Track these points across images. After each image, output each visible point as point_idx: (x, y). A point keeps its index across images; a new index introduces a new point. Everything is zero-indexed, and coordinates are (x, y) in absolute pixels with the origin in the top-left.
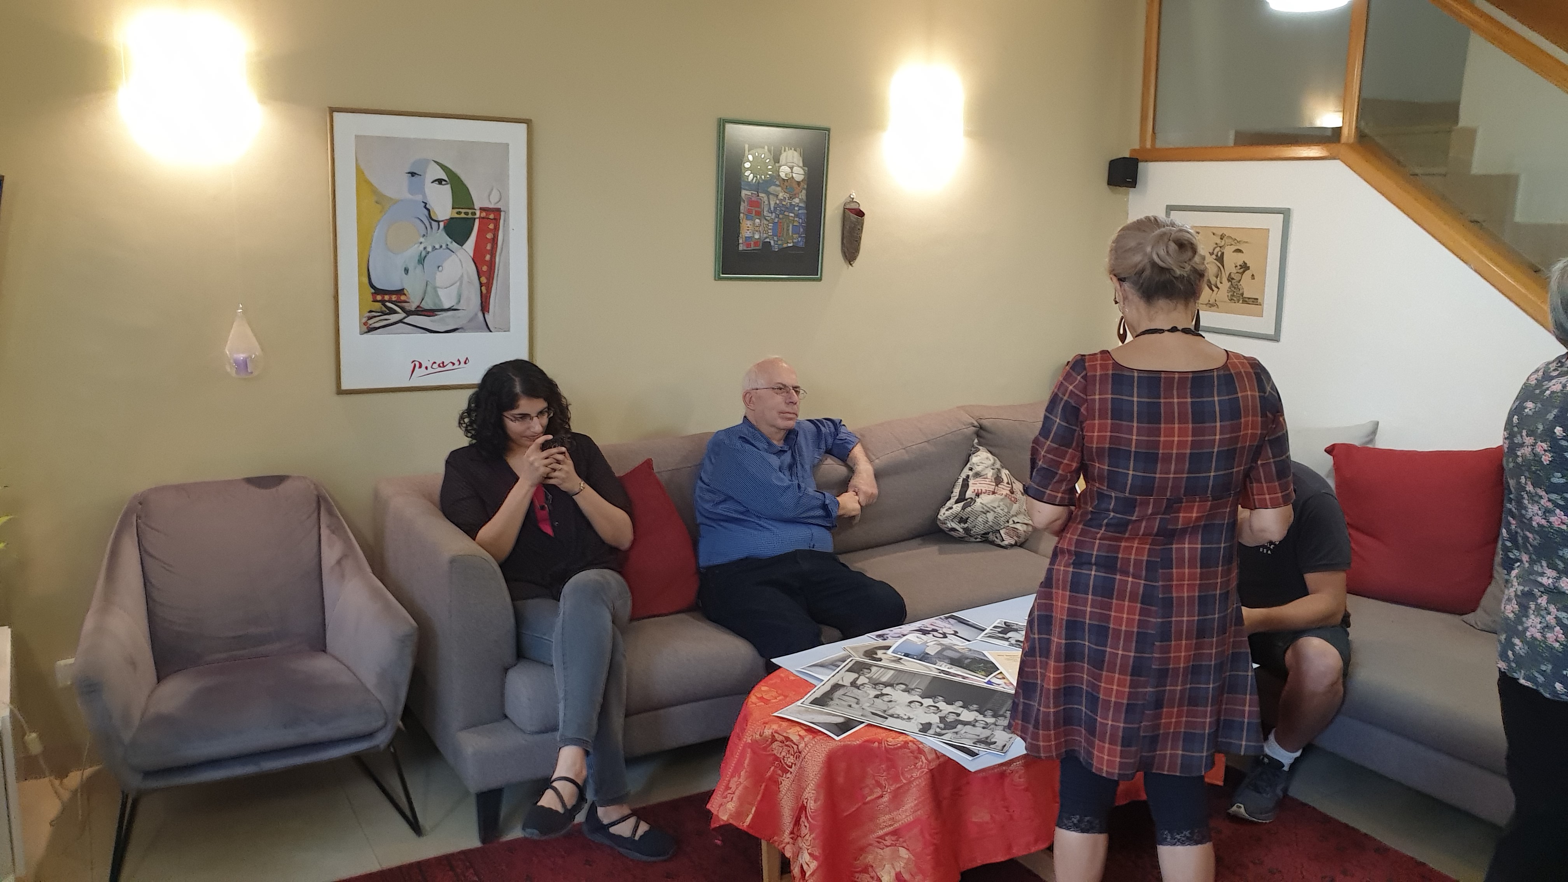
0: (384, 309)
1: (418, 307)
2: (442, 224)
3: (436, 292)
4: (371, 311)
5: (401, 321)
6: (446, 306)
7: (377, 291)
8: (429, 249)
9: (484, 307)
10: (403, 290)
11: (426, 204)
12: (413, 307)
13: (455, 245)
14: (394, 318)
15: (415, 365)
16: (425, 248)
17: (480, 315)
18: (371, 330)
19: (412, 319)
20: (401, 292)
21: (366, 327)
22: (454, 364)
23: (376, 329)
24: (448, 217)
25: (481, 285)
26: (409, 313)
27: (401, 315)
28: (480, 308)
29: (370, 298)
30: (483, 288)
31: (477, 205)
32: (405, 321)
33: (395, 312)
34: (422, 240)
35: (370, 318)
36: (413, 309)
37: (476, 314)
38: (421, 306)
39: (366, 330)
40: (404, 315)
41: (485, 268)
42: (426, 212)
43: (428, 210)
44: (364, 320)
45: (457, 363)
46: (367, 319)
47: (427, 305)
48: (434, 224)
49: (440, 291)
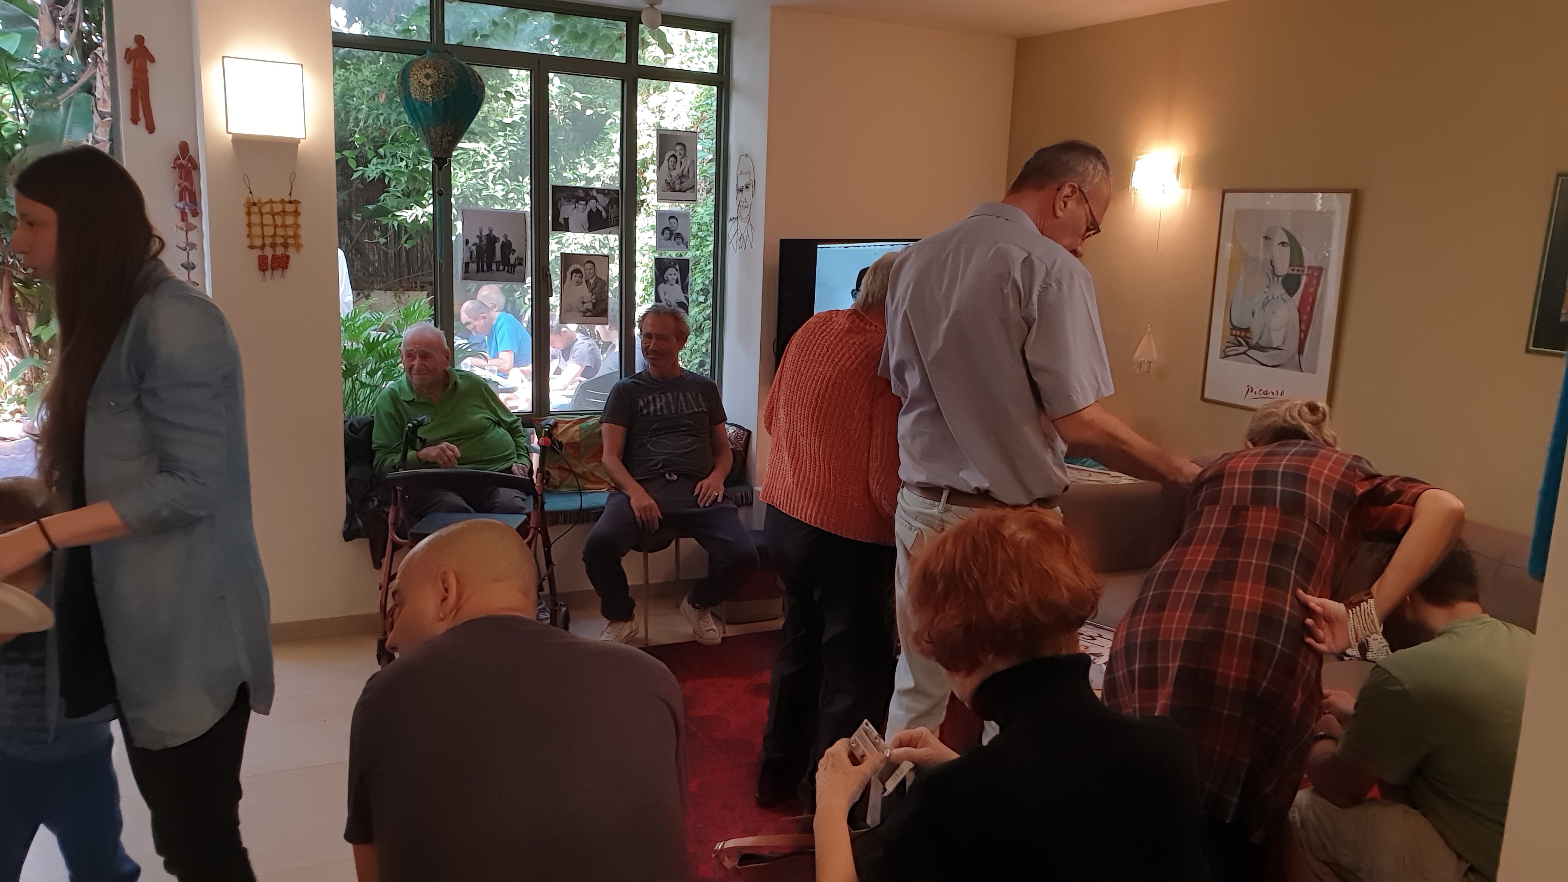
0: (1236, 342)
1: (1257, 343)
2: (1280, 279)
3: (1270, 332)
4: (1228, 343)
5: (1244, 353)
6: (1275, 346)
7: (1234, 328)
8: (1270, 298)
9: (1301, 350)
10: (1249, 328)
11: (1272, 261)
12: (1254, 343)
13: (1286, 296)
14: (1242, 349)
16: (1267, 297)
17: (1297, 356)
18: (1226, 356)
19: (1252, 353)
20: (1248, 330)
21: (1223, 354)
23: (1229, 356)
24: (1285, 273)
25: (1301, 331)
26: (1250, 347)
27: (1245, 348)
28: (1298, 350)
29: (1229, 333)
30: (1302, 334)
31: (1306, 265)
32: (1247, 353)
33: (1242, 345)
34: (1266, 290)
35: (1227, 347)
36: (1254, 345)
37: (1294, 356)
38: (1259, 342)
39: (1224, 356)
40: (1247, 348)
41: (1305, 317)
42: (1272, 268)
43: (1273, 266)
44: (1224, 348)
47: (1263, 343)
48: (1276, 278)
49: (1272, 333)
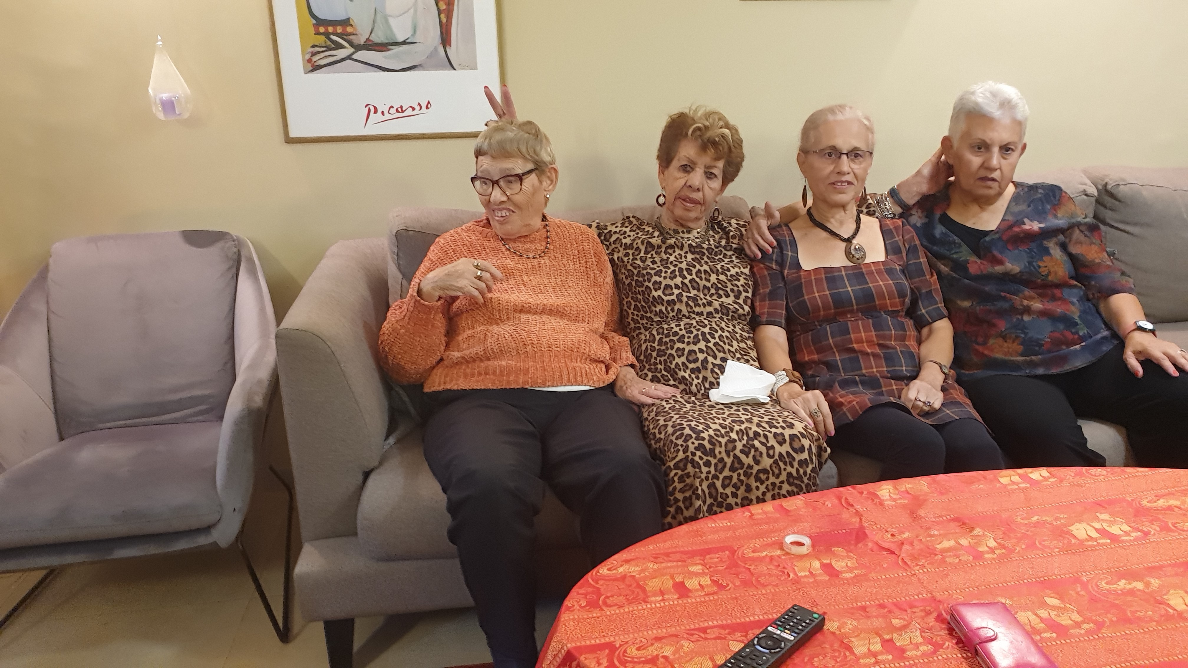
0: (329, 43)
1: (368, 40)
3: (387, 21)
4: (314, 46)
5: (349, 57)
6: (401, 39)
7: (320, 22)
9: (445, 39)
10: (349, 19)
12: (362, 41)
14: (341, 53)
15: (369, 109)
17: (441, 49)
18: (316, 68)
19: (362, 55)
20: (346, 22)
21: (310, 65)
22: (414, 109)
23: (321, 67)
25: (440, 12)
26: (358, 48)
27: (350, 50)
28: (440, 41)
29: (313, 31)
30: (443, 16)
32: (354, 57)
33: (342, 47)
35: (314, 54)
36: (362, 43)
37: (436, 49)
38: (371, 38)
39: (311, 68)
40: (352, 50)
44: (308, 57)
45: (417, 108)
46: (310, 55)
47: (378, 37)
49: (391, 21)
